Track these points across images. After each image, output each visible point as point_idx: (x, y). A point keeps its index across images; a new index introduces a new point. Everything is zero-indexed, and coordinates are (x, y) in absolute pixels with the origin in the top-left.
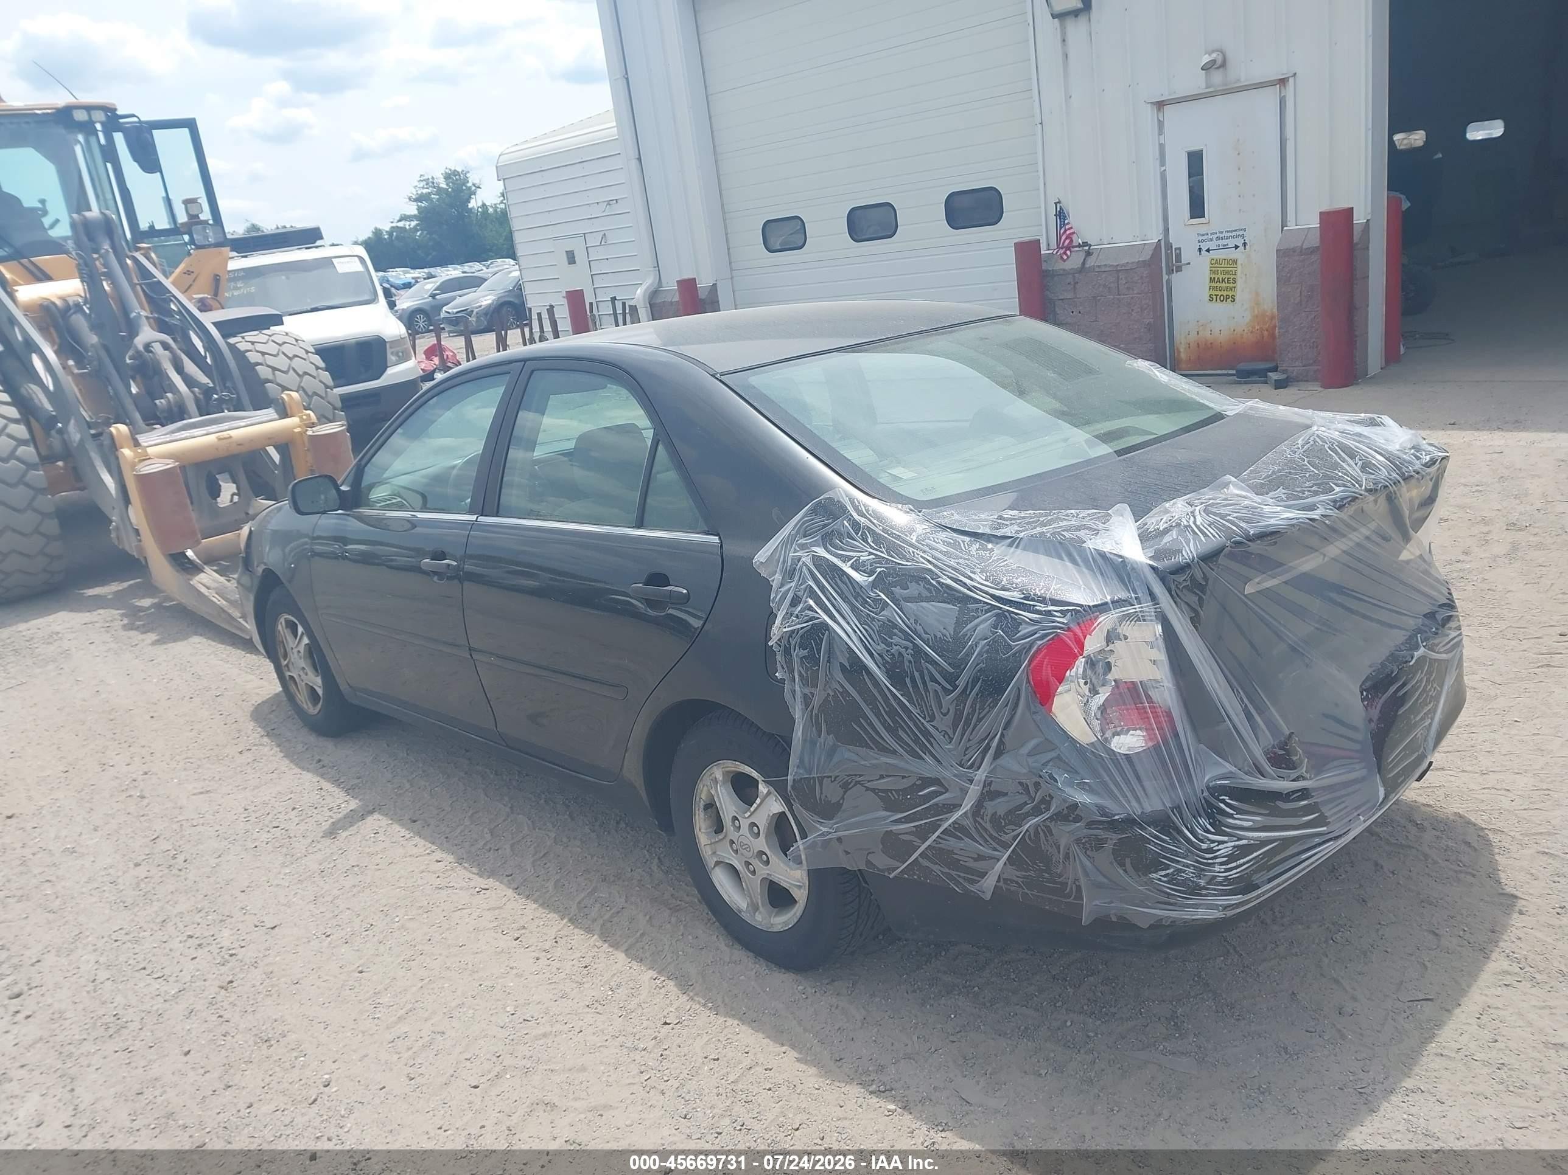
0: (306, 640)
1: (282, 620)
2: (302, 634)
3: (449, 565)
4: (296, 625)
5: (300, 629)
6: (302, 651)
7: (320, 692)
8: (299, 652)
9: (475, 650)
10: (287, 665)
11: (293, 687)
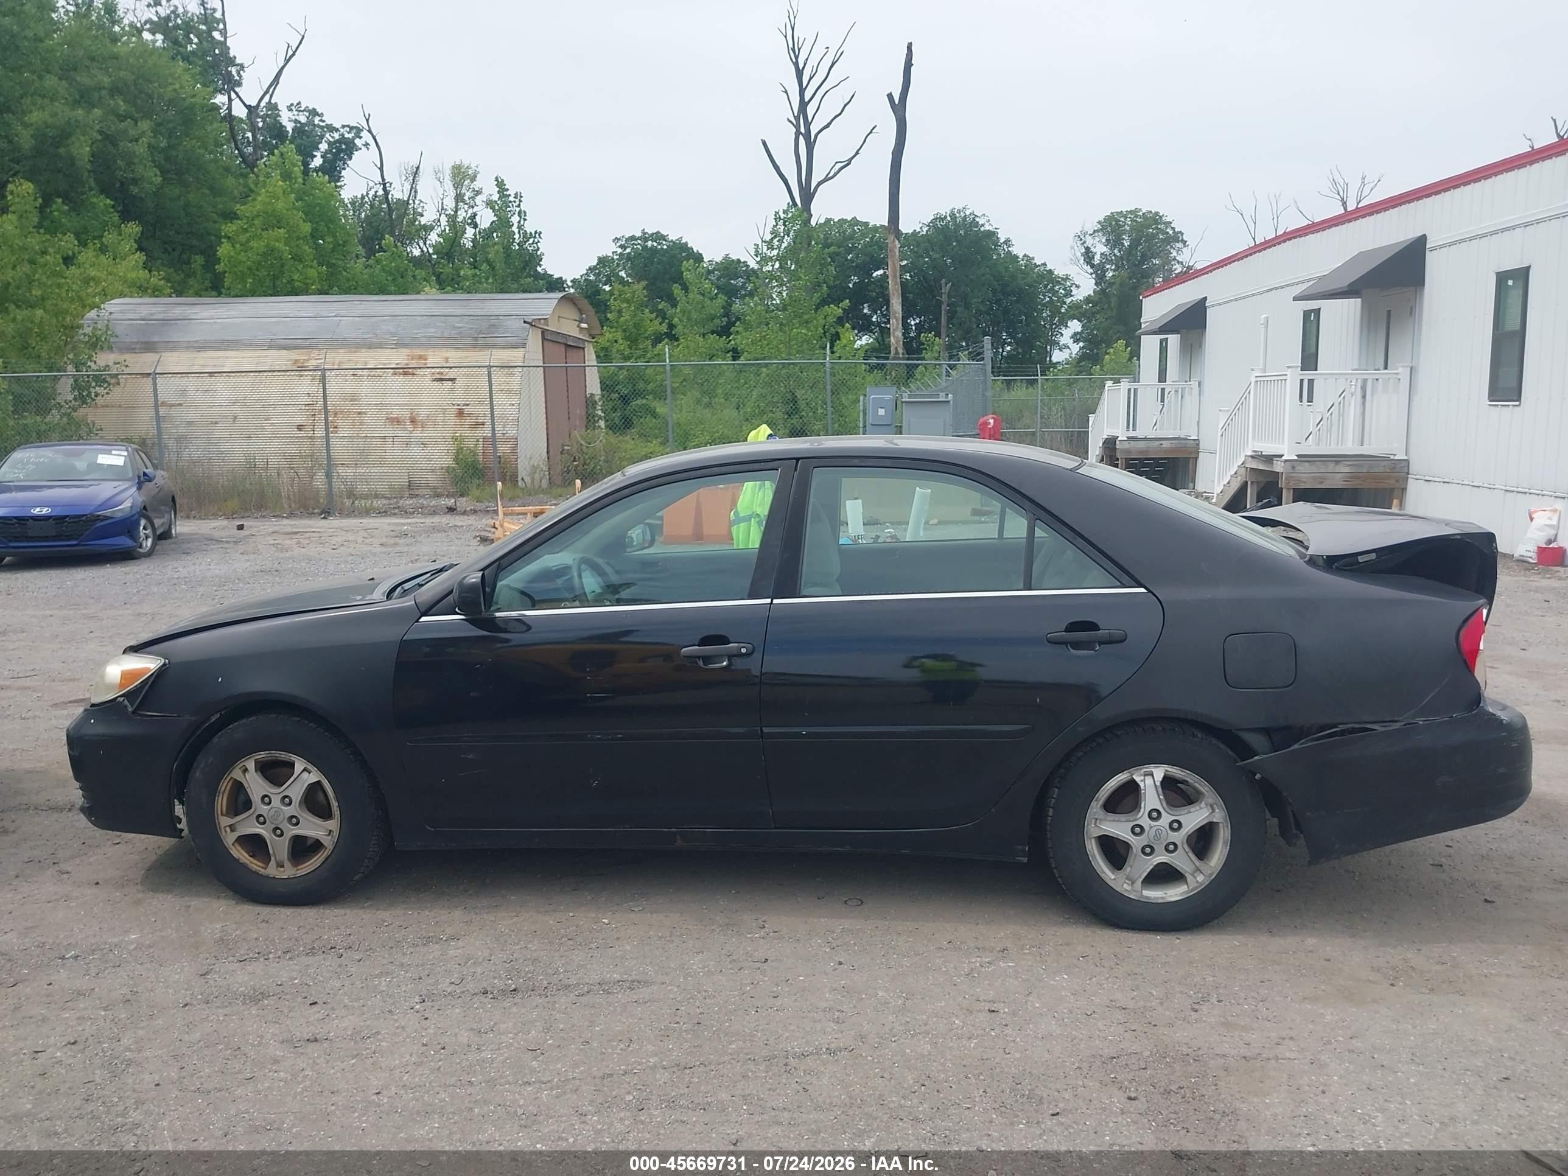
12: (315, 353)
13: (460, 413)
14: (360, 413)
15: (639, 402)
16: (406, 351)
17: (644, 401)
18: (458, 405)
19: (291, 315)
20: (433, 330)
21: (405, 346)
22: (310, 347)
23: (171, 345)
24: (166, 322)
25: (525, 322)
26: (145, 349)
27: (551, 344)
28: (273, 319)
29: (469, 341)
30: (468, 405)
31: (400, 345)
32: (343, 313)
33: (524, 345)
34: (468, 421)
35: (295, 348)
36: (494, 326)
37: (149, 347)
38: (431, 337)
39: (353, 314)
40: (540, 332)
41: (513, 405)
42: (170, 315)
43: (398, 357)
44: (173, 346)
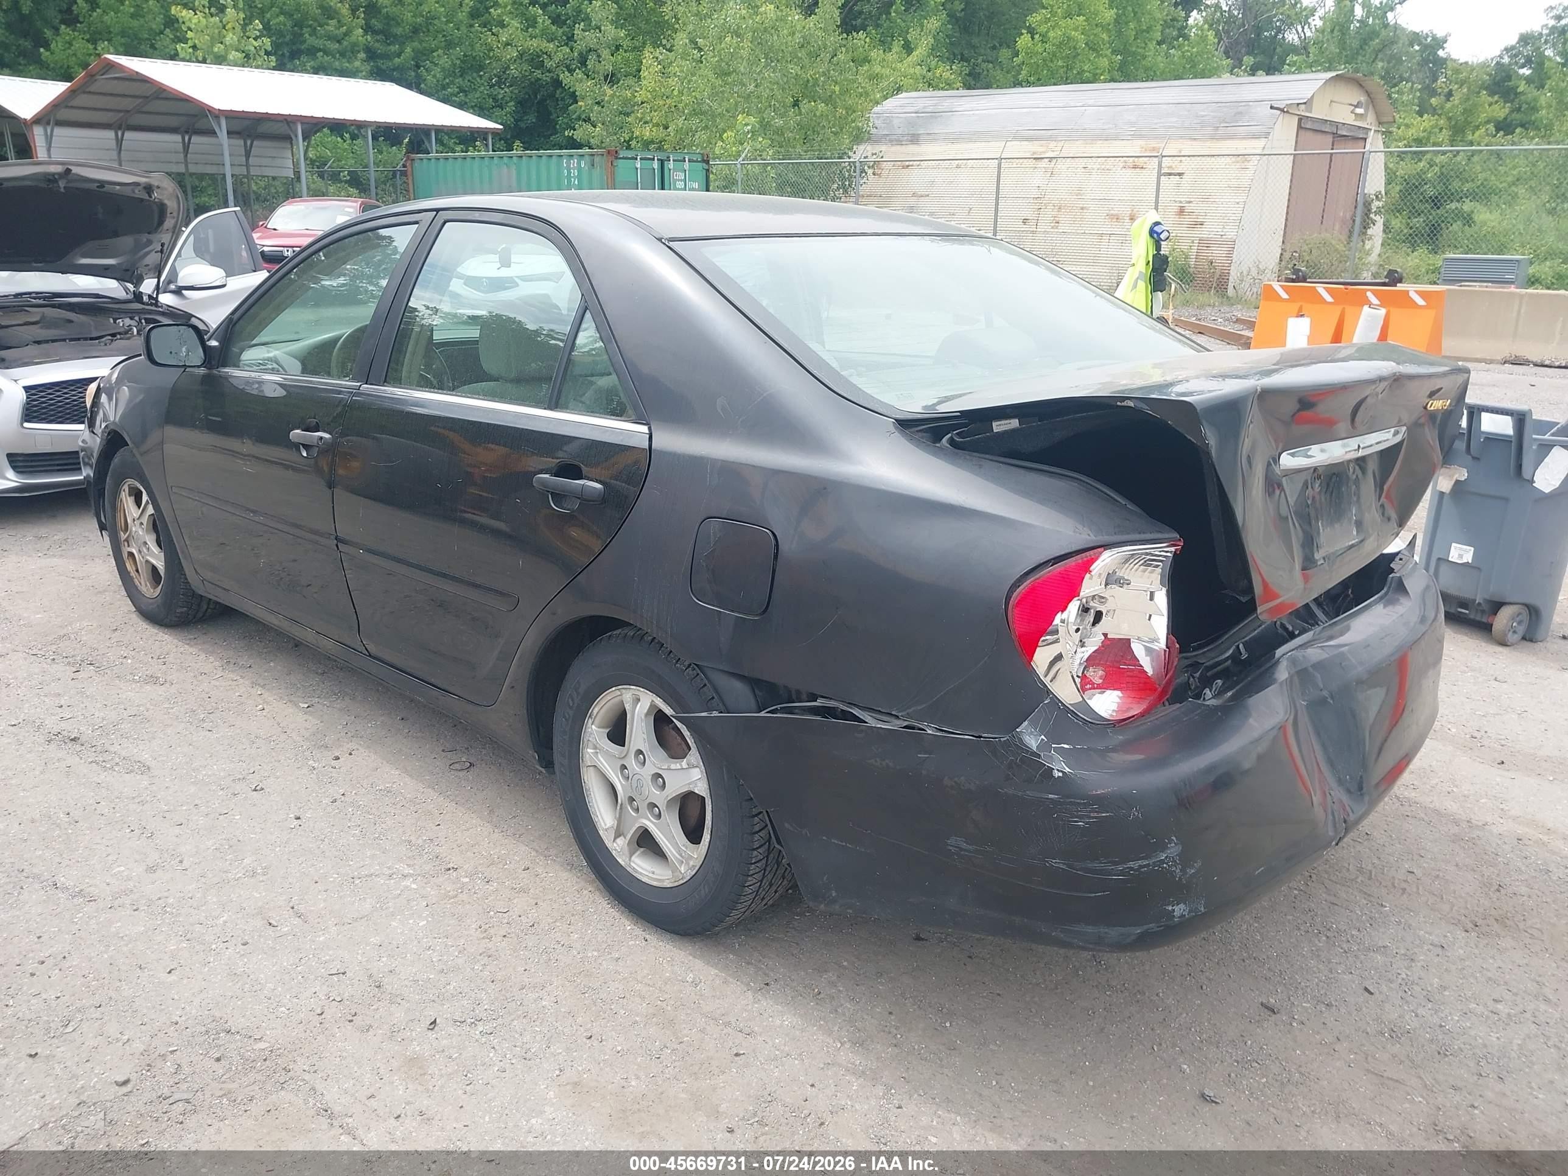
0: (150, 510)
1: (126, 487)
2: (147, 502)
3: (321, 438)
4: (142, 492)
5: (145, 498)
6: (145, 524)
7: (162, 574)
8: (142, 524)
9: (344, 542)
10: (127, 540)
11: (129, 566)
12: (1052, 144)
13: (1181, 211)
14: (1082, 208)
15: (1453, 206)
16: (1141, 142)
17: (1459, 205)
18: (1181, 202)
19: (1041, 106)
20: (1174, 119)
21: (1141, 137)
22: (1050, 139)
23: (931, 137)
24: (934, 115)
25: (1272, 107)
26: (911, 141)
27: (1310, 134)
28: (1025, 110)
29: (1209, 131)
30: (1190, 202)
31: (1137, 136)
32: (1091, 102)
33: (1266, 135)
34: (1187, 219)
35: (1037, 139)
36: (1241, 113)
37: (915, 139)
38: (1170, 127)
39: (1100, 104)
40: (1296, 119)
41: (1238, 203)
42: (940, 108)
43: (1133, 148)
44: (932, 137)
